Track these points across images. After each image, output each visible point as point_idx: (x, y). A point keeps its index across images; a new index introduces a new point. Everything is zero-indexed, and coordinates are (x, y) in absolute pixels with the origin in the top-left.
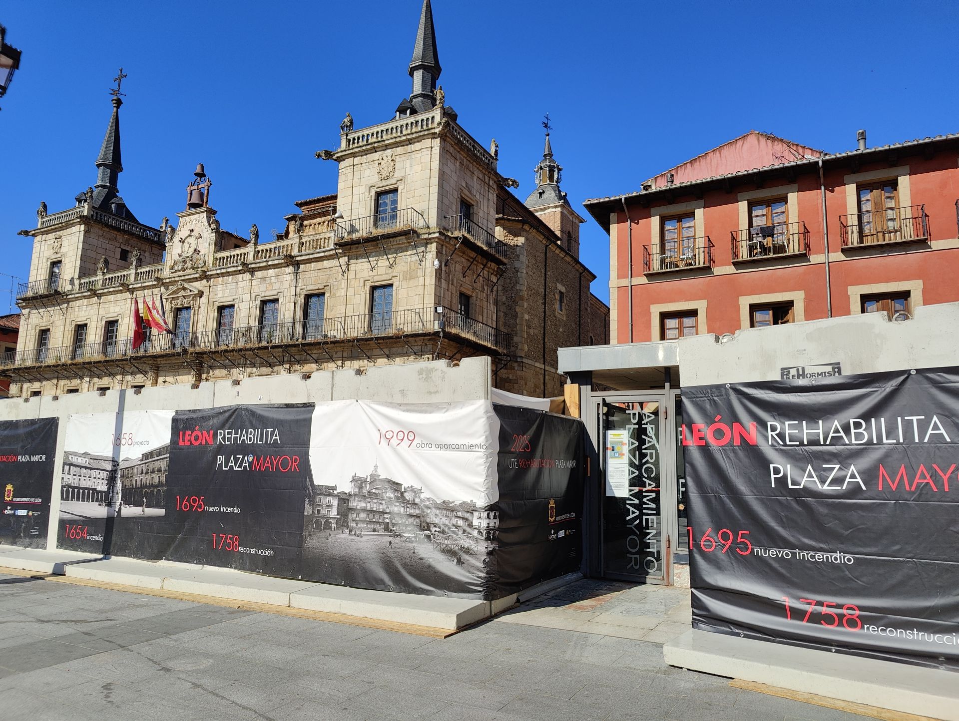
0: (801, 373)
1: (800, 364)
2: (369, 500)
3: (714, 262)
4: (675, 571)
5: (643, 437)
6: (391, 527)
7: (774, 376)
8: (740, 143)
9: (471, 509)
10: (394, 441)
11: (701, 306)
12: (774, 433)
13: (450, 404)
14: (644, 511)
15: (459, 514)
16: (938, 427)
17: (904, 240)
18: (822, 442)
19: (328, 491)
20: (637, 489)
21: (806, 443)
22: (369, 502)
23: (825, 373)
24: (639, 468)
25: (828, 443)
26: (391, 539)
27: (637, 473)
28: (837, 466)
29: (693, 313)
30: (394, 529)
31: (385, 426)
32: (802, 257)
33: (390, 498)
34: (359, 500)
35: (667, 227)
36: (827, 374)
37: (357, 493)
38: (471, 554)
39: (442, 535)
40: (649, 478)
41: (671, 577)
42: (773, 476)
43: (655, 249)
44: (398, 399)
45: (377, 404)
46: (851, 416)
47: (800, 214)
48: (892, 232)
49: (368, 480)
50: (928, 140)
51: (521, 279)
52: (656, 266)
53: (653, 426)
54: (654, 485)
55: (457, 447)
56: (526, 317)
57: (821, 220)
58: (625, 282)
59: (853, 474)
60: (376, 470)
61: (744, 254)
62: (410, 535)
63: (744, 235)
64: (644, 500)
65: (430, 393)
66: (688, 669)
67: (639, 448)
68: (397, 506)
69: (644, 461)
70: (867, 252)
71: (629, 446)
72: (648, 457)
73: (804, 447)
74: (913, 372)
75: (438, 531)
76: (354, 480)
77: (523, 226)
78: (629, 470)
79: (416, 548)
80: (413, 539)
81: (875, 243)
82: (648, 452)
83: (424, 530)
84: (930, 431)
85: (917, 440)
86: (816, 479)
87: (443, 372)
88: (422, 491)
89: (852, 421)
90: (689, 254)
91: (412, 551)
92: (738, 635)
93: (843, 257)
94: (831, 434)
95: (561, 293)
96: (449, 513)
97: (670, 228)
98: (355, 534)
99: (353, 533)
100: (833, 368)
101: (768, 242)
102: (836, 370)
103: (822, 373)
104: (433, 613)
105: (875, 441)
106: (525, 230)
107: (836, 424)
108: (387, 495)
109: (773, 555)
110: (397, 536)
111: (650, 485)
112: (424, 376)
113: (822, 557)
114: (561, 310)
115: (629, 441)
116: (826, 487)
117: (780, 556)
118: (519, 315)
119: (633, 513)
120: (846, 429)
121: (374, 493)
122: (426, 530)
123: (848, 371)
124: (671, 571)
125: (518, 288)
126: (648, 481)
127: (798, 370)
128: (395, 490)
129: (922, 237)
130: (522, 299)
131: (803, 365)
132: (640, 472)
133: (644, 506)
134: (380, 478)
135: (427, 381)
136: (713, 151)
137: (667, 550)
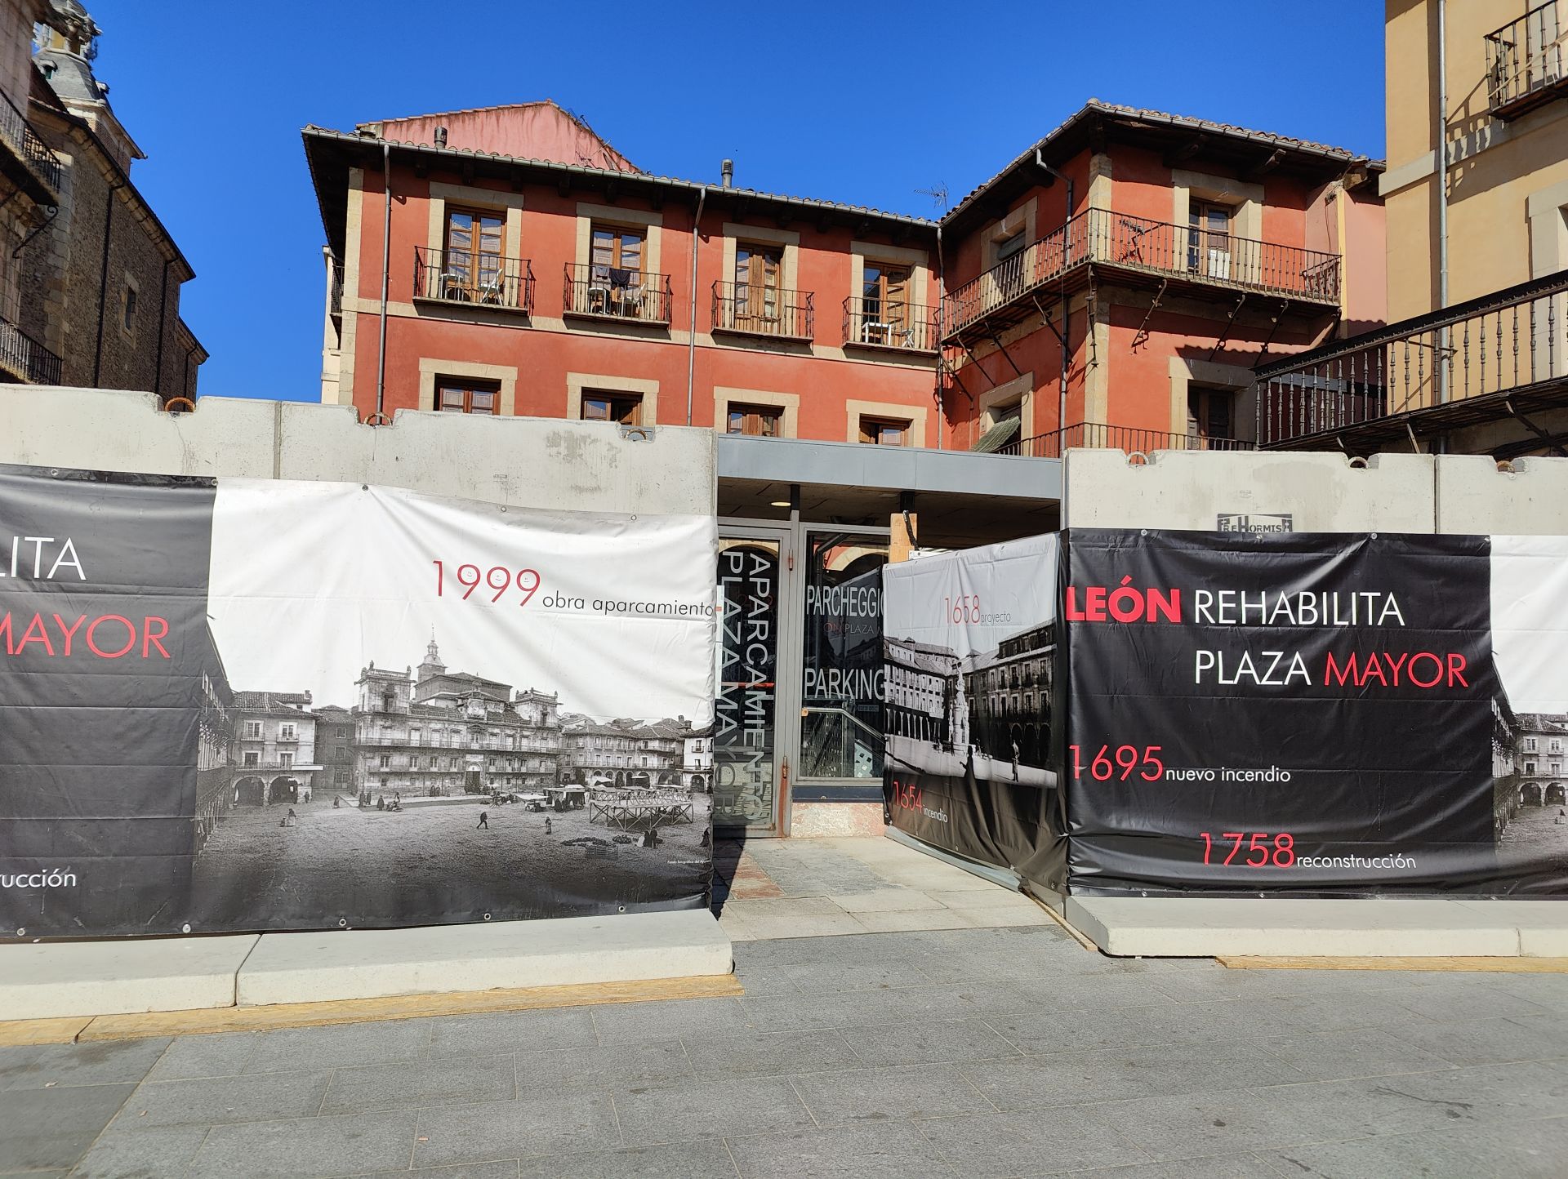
0: (1243, 523)
1: (1243, 512)
2: (417, 724)
3: (533, 307)
4: (794, 814)
5: (750, 597)
6: (484, 781)
7: (1210, 525)
8: (529, 113)
9: (682, 732)
10: (483, 591)
11: (507, 375)
12: (1203, 607)
13: (634, 518)
14: (746, 722)
15: (654, 745)
16: (1393, 609)
17: (782, 335)
18: (1264, 622)
19: (287, 707)
20: (735, 685)
21: (1244, 622)
22: (417, 729)
23: (1273, 526)
24: (740, 649)
25: (1271, 622)
26: (484, 809)
27: (737, 658)
28: (1280, 654)
29: (493, 386)
30: (494, 786)
31: (455, 555)
32: (660, 330)
33: (476, 717)
34: (387, 724)
35: (454, 225)
36: (1275, 529)
37: (380, 709)
38: (680, 822)
39: (613, 789)
40: (756, 666)
41: (786, 824)
42: (1199, 667)
43: (434, 259)
44: (492, 493)
45: (431, 501)
46: (1301, 587)
47: (663, 263)
48: (769, 321)
49: (414, 676)
50: (830, 206)
51: (58, 244)
52: (433, 290)
53: (767, 581)
54: (764, 677)
55: (650, 608)
56: (66, 327)
57: (688, 279)
58: (374, 306)
59: (1298, 666)
60: (434, 657)
61: (581, 304)
62: (536, 796)
63: (581, 274)
64: (748, 703)
65: (579, 489)
66: (1143, 957)
67: (742, 617)
68: (495, 735)
69: (749, 638)
70: (742, 341)
71: (725, 613)
72: (757, 632)
73: (1242, 628)
74: (1374, 537)
75: (606, 784)
76: (371, 677)
77: (71, 129)
78: (724, 652)
79: (553, 822)
80: (544, 804)
81: (755, 332)
82: (758, 623)
83: (566, 784)
84: (1385, 612)
85: (1370, 623)
86: (1253, 671)
87: (611, 447)
88: (558, 701)
89: (1302, 594)
90: (493, 284)
91: (545, 830)
92: (1139, 895)
93: (712, 343)
94: (1277, 611)
95: (131, 292)
96: (625, 744)
97: (460, 227)
98: (380, 806)
99: (374, 802)
100: (1284, 521)
101: (617, 295)
102: (1287, 524)
103: (1269, 527)
104: (678, 948)
105: (1325, 623)
106: (73, 140)
107: (1283, 597)
108: (470, 710)
109: (1191, 777)
110: (504, 800)
111: (758, 678)
112: (563, 450)
113: (1253, 775)
114: (129, 327)
115: (725, 603)
116: (1264, 682)
117: (1200, 779)
118: (51, 320)
119: (728, 724)
120: (1294, 603)
121: (432, 708)
122: (573, 783)
123: (1300, 528)
124: (787, 814)
125: (50, 261)
126: (754, 672)
127: (1240, 519)
128: (487, 700)
129: (803, 337)
130: (58, 285)
131: (1246, 513)
132: (743, 659)
133: (747, 713)
134: (447, 672)
135: (570, 462)
136: (487, 111)
137: (782, 781)
